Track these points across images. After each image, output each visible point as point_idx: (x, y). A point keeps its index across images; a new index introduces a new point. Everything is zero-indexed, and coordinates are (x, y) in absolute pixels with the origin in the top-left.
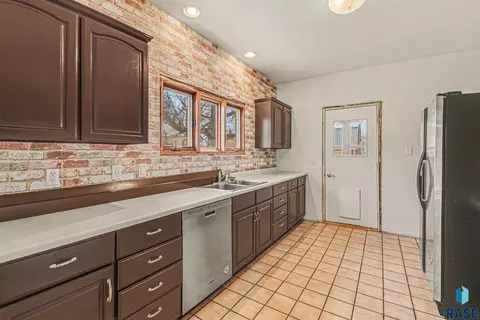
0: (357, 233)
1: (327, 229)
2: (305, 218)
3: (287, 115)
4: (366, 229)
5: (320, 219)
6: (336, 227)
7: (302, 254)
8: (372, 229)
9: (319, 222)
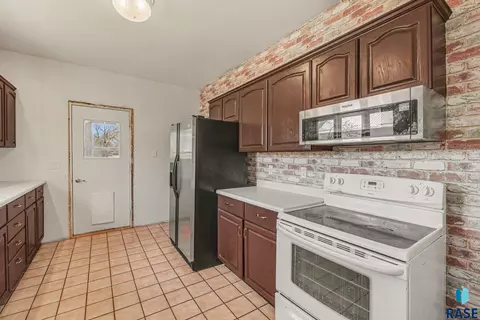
0: (112, 236)
1: (78, 244)
2: (43, 241)
3: (10, 97)
4: (119, 229)
5: (66, 234)
6: (89, 238)
7: (61, 286)
8: (125, 228)
9: (64, 240)
